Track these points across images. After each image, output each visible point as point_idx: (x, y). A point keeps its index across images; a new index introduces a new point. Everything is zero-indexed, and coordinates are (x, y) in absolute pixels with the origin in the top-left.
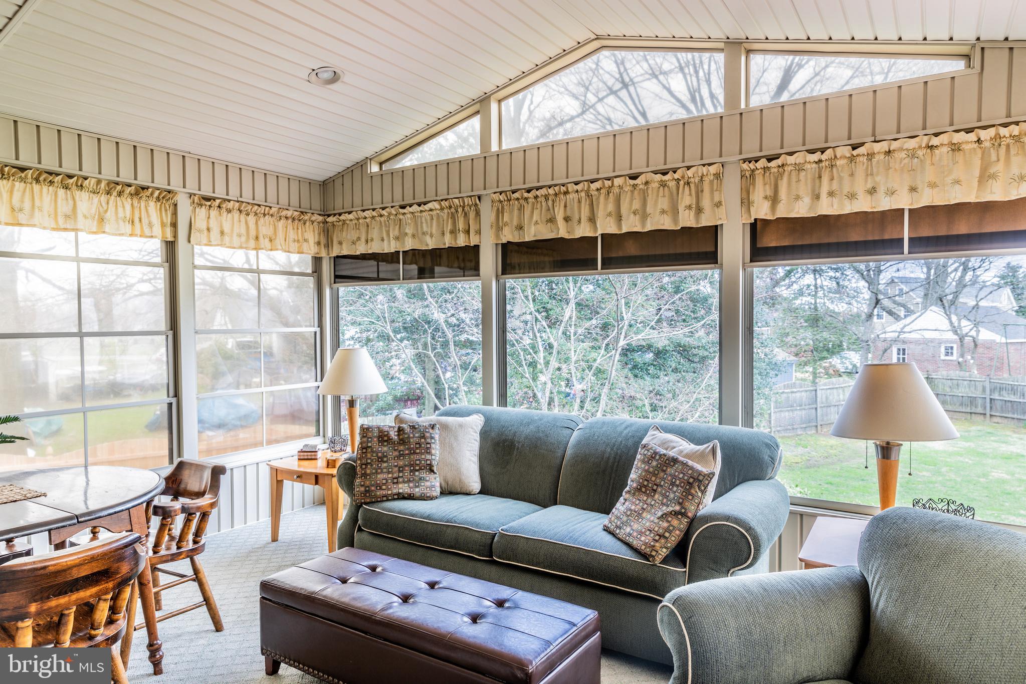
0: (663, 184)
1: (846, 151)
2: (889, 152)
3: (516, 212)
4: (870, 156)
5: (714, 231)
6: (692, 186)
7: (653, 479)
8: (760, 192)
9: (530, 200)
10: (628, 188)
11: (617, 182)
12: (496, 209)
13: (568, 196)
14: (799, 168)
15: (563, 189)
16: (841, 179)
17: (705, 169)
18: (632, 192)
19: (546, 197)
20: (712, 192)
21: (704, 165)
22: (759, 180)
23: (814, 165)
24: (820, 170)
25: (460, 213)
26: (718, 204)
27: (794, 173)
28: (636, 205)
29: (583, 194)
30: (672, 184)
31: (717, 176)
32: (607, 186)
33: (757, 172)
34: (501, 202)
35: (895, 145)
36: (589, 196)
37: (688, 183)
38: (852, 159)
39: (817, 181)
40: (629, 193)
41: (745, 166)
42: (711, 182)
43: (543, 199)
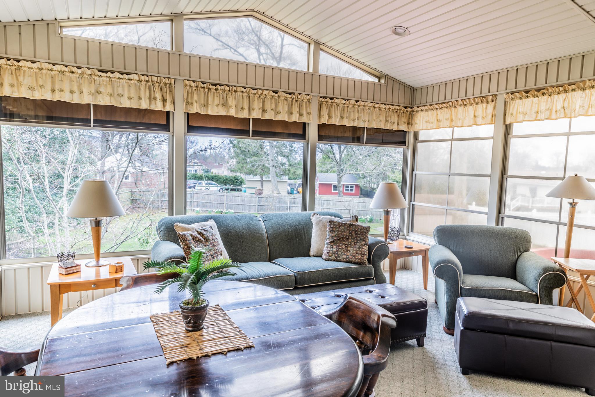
0: (286, 99)
1: (353, 102)
2: (364, 106)
3: (202, 96)
4: (359, 106)
5: (304, 125)
6: (298, 102)
7: (345, 234)
8: (325, 112)
9: (212, 90)
10: (270, 96)
11: (266, 92)
12: (187, 90)
13: (237, 93)
14: (338, 105)
15: (235, 88)
16: (350, 112)
17: (305, 96)
18: (271, 99)
19: (223, 91)
20: (306, 107)
21: (306, 94)
22: (324, 106)
23: (343, 105)
24: (344, 107)
25: (157, 88)
26: (309, 114)
27: (336, 106)
28: (273, 106)
29: (246, 94)
30: (290, 100)
31: (309, 100)
32: (259, 93)
33: (324, 103)
34: (191, 86)
35: (366, 104)
36: (248, 96)
37: (297, 101)
38: (354, 105)
39: (343, 111)
40: (270, 99)
41: (321, 99)
42: (306, 103)
43: (221, 92)
